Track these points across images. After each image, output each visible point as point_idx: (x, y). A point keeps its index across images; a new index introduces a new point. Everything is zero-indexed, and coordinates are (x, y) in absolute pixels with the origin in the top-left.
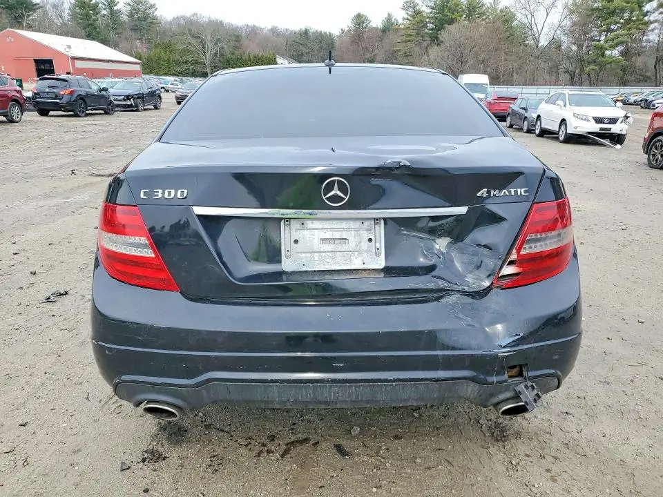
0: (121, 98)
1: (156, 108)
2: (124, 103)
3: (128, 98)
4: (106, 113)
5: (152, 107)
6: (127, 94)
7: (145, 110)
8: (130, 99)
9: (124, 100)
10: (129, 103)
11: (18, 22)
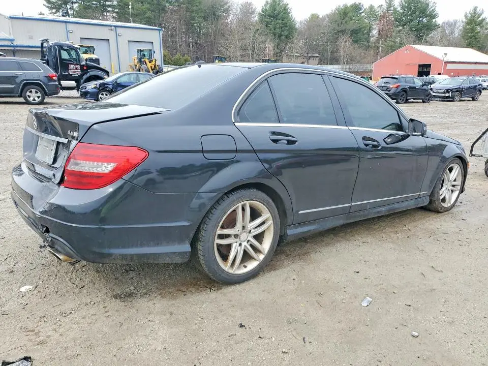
0: (442, 91)
1: (473, 99)
2: (443, 95)
3: (447, 91)
4: (423, 102)
5: (471, 99)
6: (447, 89)
7: (460, 101)
8: (449, 92)
9: (444, 93)
10: (447, 95)
11: (419, 39)
